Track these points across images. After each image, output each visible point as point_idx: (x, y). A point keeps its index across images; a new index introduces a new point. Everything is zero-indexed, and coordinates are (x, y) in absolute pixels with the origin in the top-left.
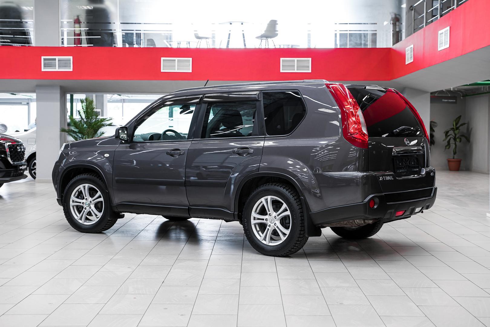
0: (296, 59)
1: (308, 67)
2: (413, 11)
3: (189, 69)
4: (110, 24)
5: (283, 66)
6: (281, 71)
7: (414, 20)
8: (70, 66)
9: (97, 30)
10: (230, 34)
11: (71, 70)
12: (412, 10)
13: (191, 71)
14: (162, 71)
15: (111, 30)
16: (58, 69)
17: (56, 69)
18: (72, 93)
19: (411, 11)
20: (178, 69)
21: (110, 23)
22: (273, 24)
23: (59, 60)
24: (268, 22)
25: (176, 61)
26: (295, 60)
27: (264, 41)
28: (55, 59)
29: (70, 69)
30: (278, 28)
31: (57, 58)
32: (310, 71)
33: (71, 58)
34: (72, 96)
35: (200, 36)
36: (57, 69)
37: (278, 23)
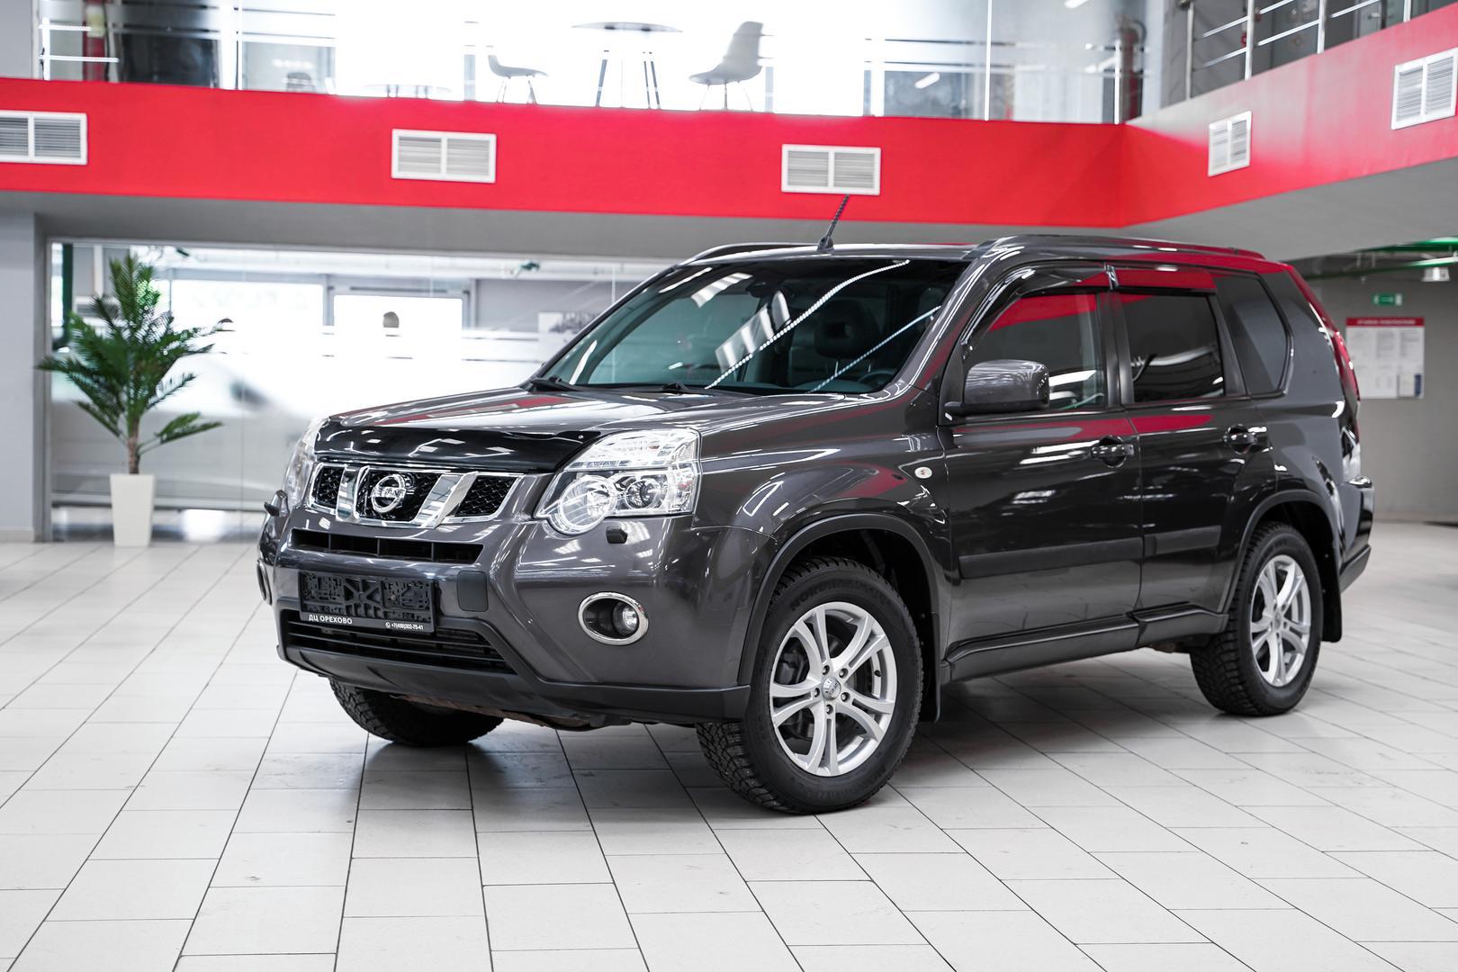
0: (832, 150)
1: (870, 177)
2: (1191, 13)
3: (486, 172)
4: (204, 11)
5: (789, 170)
6: (786, 187)
7: (1194, 40)
8: (78, 149)
9: (158, 28)
10: (605, 63)
11: (83, 160)
12: (1185, 7)
13: (490, 178)
14: (397, 173)
15: (207, 31)
16: (36, 155)
17: (26, 153)
18: (68, 241)
19: (1181, 13)
20: (449, 170)
21: (205, 7)
22: (750, 35)
23: (37, 126)
24: (735, 27)
25: (444, 144)
26: (827, 153)
27: (718, 89)
28: (24, 122)
29: (79, 157)
30: (764, 46)
31: (32, 116)
32: (876, 190)
33: (82, 118)
34: (68, 253)
35: (505, 62)
36: (31, 157)
37: (764, 31)
